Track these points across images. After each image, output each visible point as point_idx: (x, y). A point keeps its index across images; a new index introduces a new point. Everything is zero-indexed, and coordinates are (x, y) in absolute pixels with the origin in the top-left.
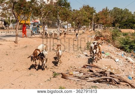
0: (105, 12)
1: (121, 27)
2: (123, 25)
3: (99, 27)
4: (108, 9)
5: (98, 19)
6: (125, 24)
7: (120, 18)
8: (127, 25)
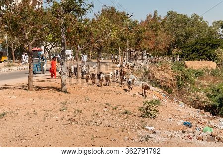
0: (152, 23)
1: (185, 57)
2: (189, 51)
3: (140, 57)
4: (158, 16)
5: (139, 40)
6: (193, 48)
7: (182, 35)
8: (198, 51)
